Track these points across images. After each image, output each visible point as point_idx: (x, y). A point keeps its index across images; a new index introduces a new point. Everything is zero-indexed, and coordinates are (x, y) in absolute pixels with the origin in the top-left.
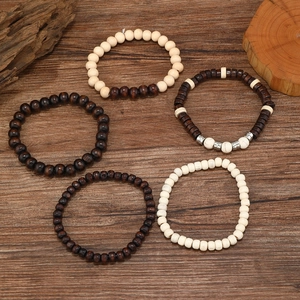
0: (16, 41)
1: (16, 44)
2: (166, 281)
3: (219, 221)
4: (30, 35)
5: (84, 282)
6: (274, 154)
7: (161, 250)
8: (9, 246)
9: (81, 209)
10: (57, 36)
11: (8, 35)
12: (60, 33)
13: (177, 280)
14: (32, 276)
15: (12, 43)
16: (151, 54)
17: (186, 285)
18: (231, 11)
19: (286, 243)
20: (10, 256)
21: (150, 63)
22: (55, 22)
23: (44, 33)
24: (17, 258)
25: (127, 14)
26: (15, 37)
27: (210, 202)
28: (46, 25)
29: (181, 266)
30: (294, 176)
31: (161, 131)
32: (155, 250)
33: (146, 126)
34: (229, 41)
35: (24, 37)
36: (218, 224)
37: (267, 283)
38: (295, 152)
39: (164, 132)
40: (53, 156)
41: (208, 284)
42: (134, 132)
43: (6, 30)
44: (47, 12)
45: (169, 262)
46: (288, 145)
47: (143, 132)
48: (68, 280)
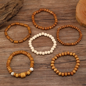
0: (7, 12)
1: (7, 13)
2: (47, 83)
3: (61, 67)
4: (11, 10)
5: (25, 84)
6: (76, 48)
7: (46, 75)
8: (5, 74)
9: (24, 64)
10: (18, 11)
11: (5, 10)
12: (19, 10)
13: (50, 83)
14: (11, 82)
15: (6, 12)
16: (42, 20)
17: (53, 84)
18: (64, 8)
19: (80, 73)
20: (5, 77)
21: (42, 23)
22: (17, 7)
23: (14, 10)
24: (7, 78)
25: (35, 9)
26: (7, 11)
27: (59, 62)
28: (15, 7)
29: (51, 79)
30: (82, 54)
31: (45, 42)
32: (44, 75)
33: (41, 41)
34: (63, 16)
35: (9, 11)
36: (61, 68)
37: (75, 84)
38: (82, 48)
39: (46, 42)
40: (16, 49)
41: (59, 84)
42: (38, 42)
43: (4, 9)
44: (15, 4)
45: (48, 78)
46: (80, 46)
47: (40, 42)
48: (21, 83)
